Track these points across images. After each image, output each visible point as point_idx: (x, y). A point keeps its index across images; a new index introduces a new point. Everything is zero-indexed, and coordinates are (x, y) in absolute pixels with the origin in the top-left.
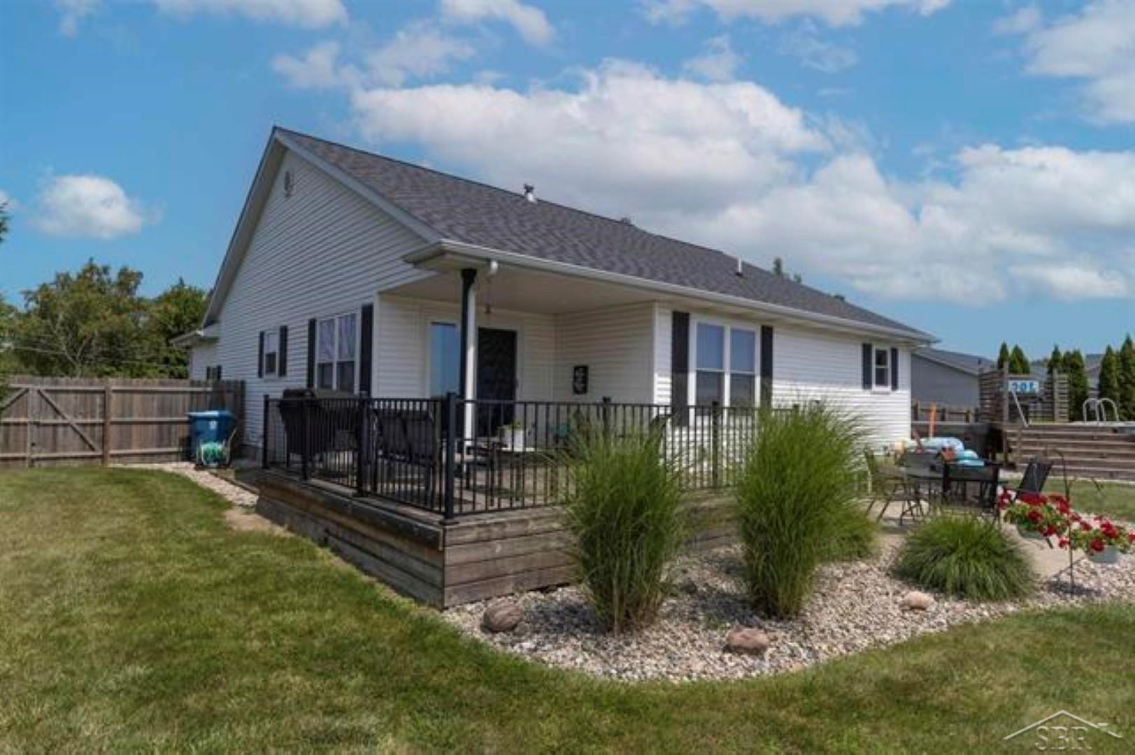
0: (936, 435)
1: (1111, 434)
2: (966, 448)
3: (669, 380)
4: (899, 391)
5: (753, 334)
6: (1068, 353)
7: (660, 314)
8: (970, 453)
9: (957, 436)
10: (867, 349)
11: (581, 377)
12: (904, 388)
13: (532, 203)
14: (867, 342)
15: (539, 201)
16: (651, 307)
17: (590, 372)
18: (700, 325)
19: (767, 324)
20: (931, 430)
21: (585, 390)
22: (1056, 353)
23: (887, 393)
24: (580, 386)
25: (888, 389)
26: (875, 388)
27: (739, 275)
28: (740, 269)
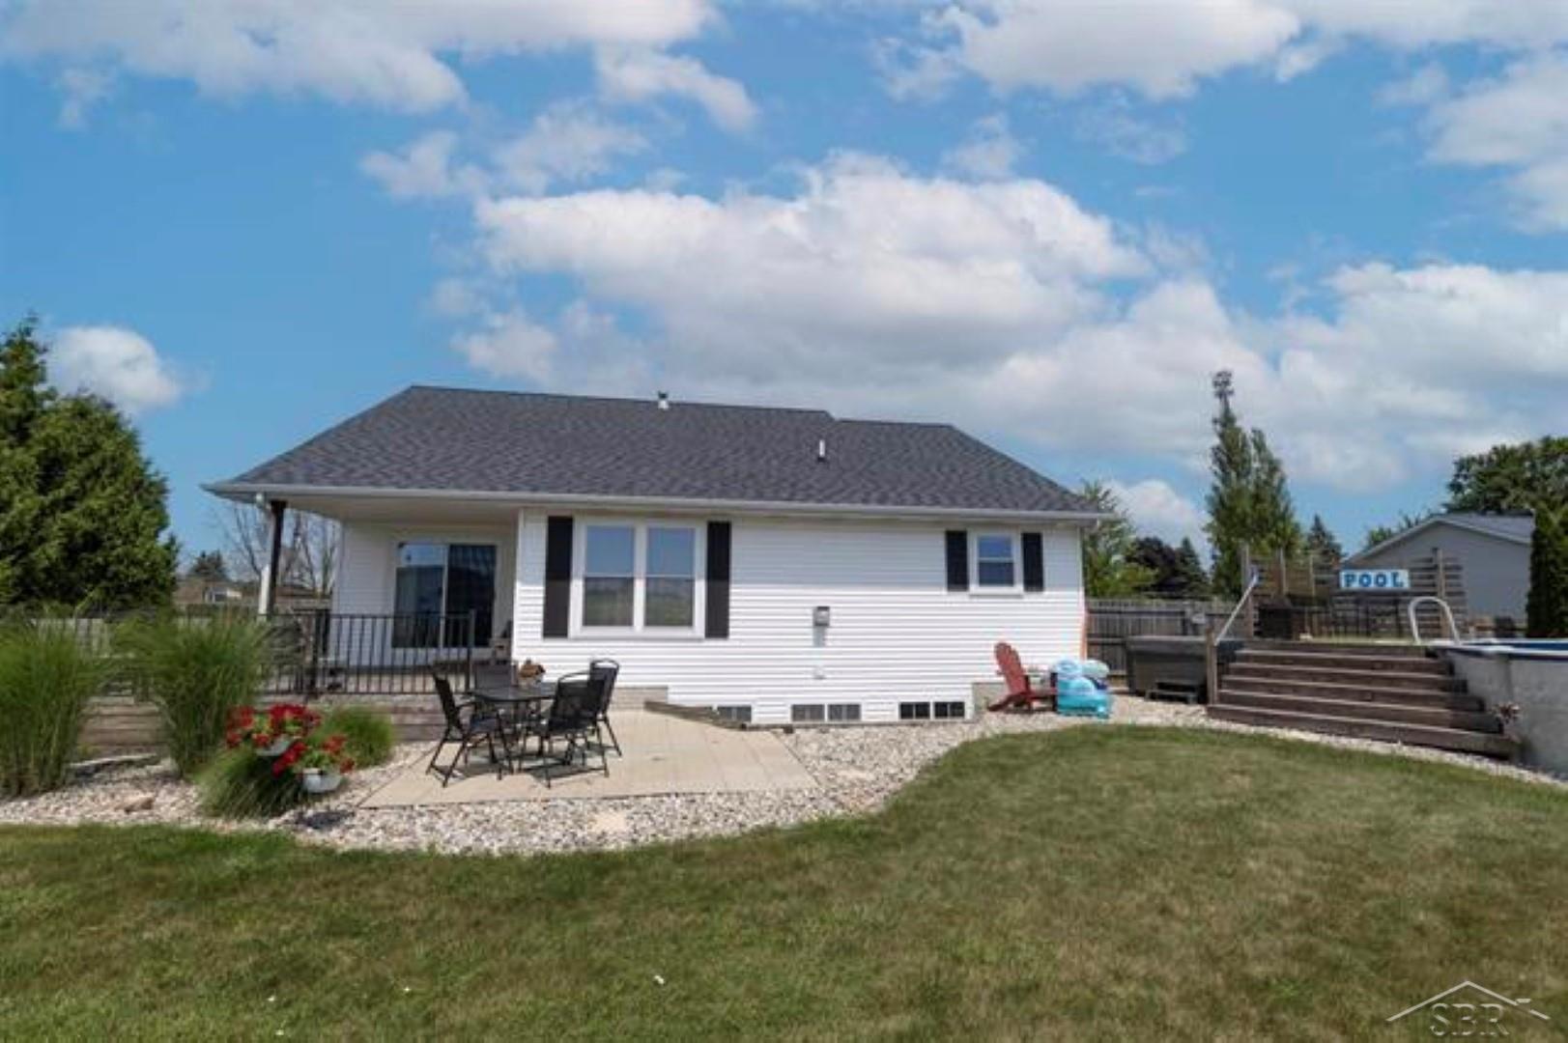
3: (541, 590)
4: (1050, 593)
5: (690, 533)
7: (527, 521)
10: (956, 539)
12: (1063, 586)
14: (955, 529)
19: (720, 520)
25: (1016, 589)
26: (979, 589)
27: (820, 459)
28: (822, 453)
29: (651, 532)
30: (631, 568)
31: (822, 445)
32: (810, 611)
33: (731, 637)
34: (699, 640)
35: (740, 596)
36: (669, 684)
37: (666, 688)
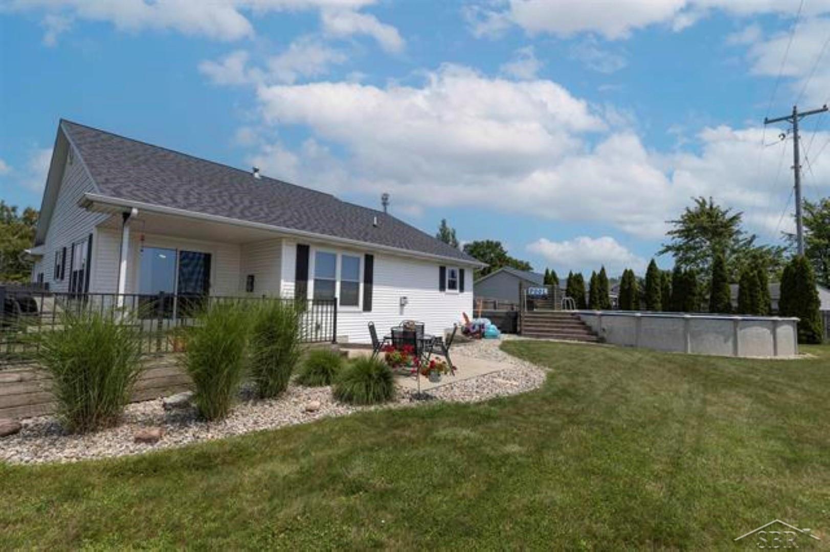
0: (482, 317)
1: (570, 316)
2: (492, 323)
3: (293, 284)
4: (465, 293)
5: (358, 259)
6: (576, 275)
7: (287, 245)
8: (493, 326)
9: (489, 317)
10: (442, 270)
11: (251, 282)
12: (468, 291)
13: (257, 179)
14: (442, 265)
15: (262, 177)
16: (281, 242)
17: (256, 279)
18: (318, 253)
19: (370, 253)
20: (480, 314)
21: (252, 290)
22: (571, 274)
23: (457, 294)
24: (250, 288)
25: (457, 291)
26: (447, 290)
27: (374, 226)
28: (375, 223)
29: (343, 257)
30: (334, 276)
31: (375, 218)
32: (399, 299)
33: (373, 311)
34: (359, 312)
35: (376, 290)
36: (349, 334)
37: (346, 337)
